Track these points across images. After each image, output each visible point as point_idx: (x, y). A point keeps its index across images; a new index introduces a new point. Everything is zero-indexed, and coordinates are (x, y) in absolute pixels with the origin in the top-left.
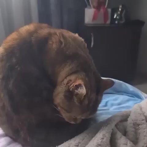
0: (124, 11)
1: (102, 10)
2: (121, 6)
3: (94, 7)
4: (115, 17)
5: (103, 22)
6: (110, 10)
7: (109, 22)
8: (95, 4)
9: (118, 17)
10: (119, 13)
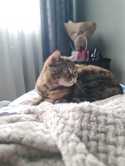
0: (98, 52)
1: (83, 52)
2: (96, 49)
3: (78, 50)
4: (92, 56)
5: (84, 60)
6: (88, 52)
7: (88, 60)
8: (78, 49)
9: (94, 56)
10: (95, 53)
